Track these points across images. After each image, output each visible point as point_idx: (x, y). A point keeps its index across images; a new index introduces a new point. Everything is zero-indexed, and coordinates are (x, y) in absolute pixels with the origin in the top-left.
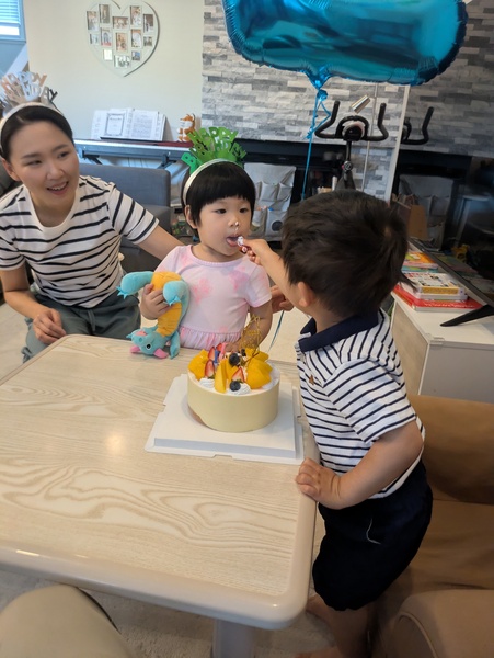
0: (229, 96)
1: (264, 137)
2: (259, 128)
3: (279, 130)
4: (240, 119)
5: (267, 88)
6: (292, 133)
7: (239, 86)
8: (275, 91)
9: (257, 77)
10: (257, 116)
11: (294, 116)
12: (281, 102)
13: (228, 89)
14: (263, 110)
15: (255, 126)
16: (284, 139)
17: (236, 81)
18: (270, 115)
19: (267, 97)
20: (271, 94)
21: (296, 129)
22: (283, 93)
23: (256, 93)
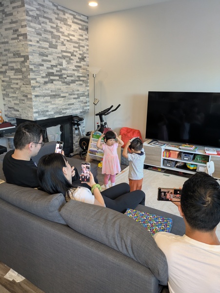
0: (43, 102)
1: (56, 117)
2: (54, 113)
3: (60, 113)
4: (47, 111)
5: (55, 98)
6: (64, 113)
7: (46, 98)
8: (58, 98)
9: (51, 94)
10: (53, 109)
11: (64, 107)
12: (60, 102)
13: (42, 100)
14: (55, 106)
15: (52, 113)
16: (62, 116)
17: (45, 96)
18: (57, 107)
19: (55, 101)
20: (56, 99)
21: (64, 111)
22: (60, 99)
23: (51, 100)
